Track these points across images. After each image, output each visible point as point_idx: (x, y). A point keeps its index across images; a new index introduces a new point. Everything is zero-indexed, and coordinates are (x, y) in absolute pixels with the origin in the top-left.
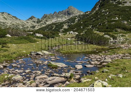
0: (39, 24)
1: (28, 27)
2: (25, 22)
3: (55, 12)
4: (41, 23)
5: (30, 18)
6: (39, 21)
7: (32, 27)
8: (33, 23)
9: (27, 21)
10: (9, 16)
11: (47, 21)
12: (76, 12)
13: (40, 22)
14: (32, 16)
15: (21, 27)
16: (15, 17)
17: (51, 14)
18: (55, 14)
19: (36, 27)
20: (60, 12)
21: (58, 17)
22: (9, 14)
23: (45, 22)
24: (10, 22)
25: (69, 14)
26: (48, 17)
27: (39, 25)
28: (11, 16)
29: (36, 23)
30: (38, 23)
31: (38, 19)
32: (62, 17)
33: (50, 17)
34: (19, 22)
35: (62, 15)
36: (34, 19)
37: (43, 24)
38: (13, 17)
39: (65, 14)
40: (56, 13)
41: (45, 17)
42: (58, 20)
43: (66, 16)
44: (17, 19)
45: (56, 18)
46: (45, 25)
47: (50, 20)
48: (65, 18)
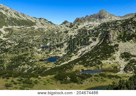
0: (72, 29)
1: (62, 33)
2: (59, 27)
4: (73, 27)
5: (63, 23)
6: (71, 26)
7: (65, 32)
8: (66, 28)
9: (61, 26)
10: (45, 21)
11: (79, 24)
12: (107, 16)
13: (73, 26)
14: (66, 21)
15: (56, 33)
16: (50, 22)
17: (83, 17)
18: (86, 18)
19: (69, 31)
20: (91, 15)
21: (89, 20)
22: (45, 20)
23: (77, 26)
24: (47, 27)
25: (100, 17)
26: (81, 20)
28: (47, 22)
29: (69, 27)
30: (70, 27)
32: (93, 20)
33: (82, 20)
34: (54, 27)
35: (93, 18)
36: (67, 24)
37: (75, 28)
38: (49, 22)
39: (96, 18)
40: (88, 17)
41: (77, 21)
42: (90, 23)
43: (97, 20)
44: (52, 24)
45: (87, 22)
46: (77, 29)
47: (82, 23)
48: (97, 22)
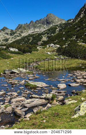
0: (13, 36)
3: (31, 22)
4: (15, 35)
5: (2, 30)
6: (12, 33)
7: (5, 40)
8: (6, 35)
11: (22, 32)
12: (57, 21)
13: (14, 33)
14: (5, 27)
17: (27, 23)
18: (31, 24)
19: (10, 39)
20: (37, 21)
21: (35, 27)
23: (19, 34)
25: (48, 23)
26: (24, 27)
27: (13, 38)
30: (11, 35)
31: (12, 31)
32: (40, 27)
35: (40, 24)
36: (6, 31)
37: (18, 36)
39: (43, 23)
40: (33, 23)
41: (20, 28)
42: (36, 30)
43: (45, 26)
45: (32, 29)
46: (20, 37)
47: (26, 31)
48: (44, 28)
